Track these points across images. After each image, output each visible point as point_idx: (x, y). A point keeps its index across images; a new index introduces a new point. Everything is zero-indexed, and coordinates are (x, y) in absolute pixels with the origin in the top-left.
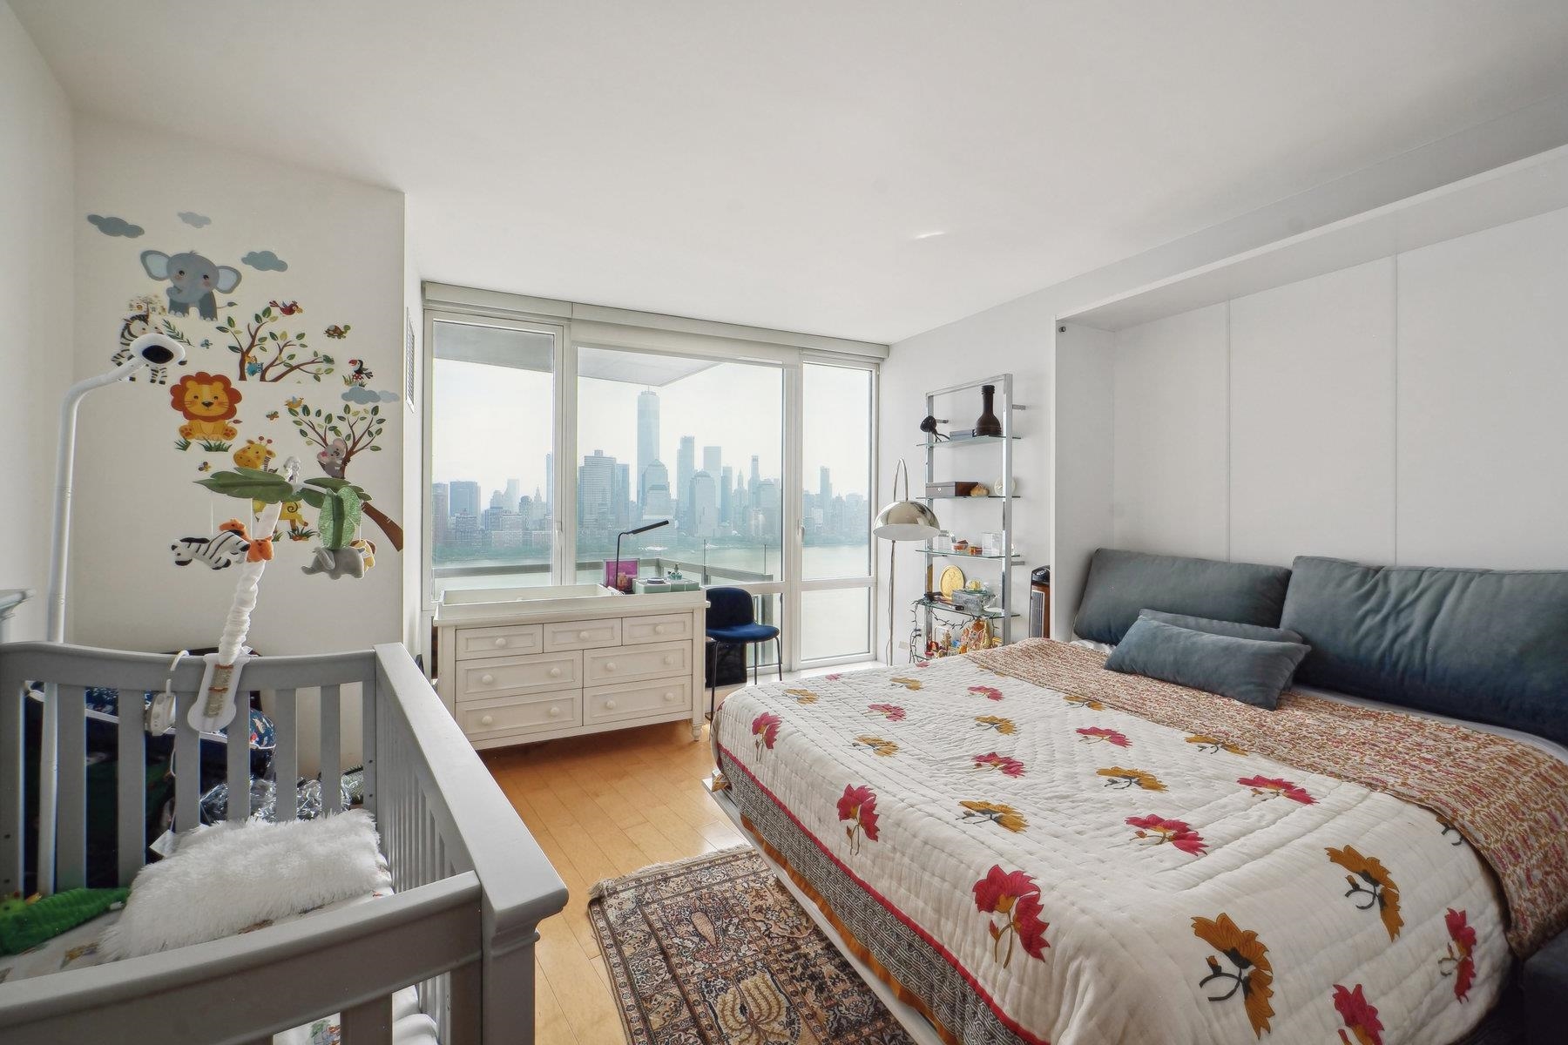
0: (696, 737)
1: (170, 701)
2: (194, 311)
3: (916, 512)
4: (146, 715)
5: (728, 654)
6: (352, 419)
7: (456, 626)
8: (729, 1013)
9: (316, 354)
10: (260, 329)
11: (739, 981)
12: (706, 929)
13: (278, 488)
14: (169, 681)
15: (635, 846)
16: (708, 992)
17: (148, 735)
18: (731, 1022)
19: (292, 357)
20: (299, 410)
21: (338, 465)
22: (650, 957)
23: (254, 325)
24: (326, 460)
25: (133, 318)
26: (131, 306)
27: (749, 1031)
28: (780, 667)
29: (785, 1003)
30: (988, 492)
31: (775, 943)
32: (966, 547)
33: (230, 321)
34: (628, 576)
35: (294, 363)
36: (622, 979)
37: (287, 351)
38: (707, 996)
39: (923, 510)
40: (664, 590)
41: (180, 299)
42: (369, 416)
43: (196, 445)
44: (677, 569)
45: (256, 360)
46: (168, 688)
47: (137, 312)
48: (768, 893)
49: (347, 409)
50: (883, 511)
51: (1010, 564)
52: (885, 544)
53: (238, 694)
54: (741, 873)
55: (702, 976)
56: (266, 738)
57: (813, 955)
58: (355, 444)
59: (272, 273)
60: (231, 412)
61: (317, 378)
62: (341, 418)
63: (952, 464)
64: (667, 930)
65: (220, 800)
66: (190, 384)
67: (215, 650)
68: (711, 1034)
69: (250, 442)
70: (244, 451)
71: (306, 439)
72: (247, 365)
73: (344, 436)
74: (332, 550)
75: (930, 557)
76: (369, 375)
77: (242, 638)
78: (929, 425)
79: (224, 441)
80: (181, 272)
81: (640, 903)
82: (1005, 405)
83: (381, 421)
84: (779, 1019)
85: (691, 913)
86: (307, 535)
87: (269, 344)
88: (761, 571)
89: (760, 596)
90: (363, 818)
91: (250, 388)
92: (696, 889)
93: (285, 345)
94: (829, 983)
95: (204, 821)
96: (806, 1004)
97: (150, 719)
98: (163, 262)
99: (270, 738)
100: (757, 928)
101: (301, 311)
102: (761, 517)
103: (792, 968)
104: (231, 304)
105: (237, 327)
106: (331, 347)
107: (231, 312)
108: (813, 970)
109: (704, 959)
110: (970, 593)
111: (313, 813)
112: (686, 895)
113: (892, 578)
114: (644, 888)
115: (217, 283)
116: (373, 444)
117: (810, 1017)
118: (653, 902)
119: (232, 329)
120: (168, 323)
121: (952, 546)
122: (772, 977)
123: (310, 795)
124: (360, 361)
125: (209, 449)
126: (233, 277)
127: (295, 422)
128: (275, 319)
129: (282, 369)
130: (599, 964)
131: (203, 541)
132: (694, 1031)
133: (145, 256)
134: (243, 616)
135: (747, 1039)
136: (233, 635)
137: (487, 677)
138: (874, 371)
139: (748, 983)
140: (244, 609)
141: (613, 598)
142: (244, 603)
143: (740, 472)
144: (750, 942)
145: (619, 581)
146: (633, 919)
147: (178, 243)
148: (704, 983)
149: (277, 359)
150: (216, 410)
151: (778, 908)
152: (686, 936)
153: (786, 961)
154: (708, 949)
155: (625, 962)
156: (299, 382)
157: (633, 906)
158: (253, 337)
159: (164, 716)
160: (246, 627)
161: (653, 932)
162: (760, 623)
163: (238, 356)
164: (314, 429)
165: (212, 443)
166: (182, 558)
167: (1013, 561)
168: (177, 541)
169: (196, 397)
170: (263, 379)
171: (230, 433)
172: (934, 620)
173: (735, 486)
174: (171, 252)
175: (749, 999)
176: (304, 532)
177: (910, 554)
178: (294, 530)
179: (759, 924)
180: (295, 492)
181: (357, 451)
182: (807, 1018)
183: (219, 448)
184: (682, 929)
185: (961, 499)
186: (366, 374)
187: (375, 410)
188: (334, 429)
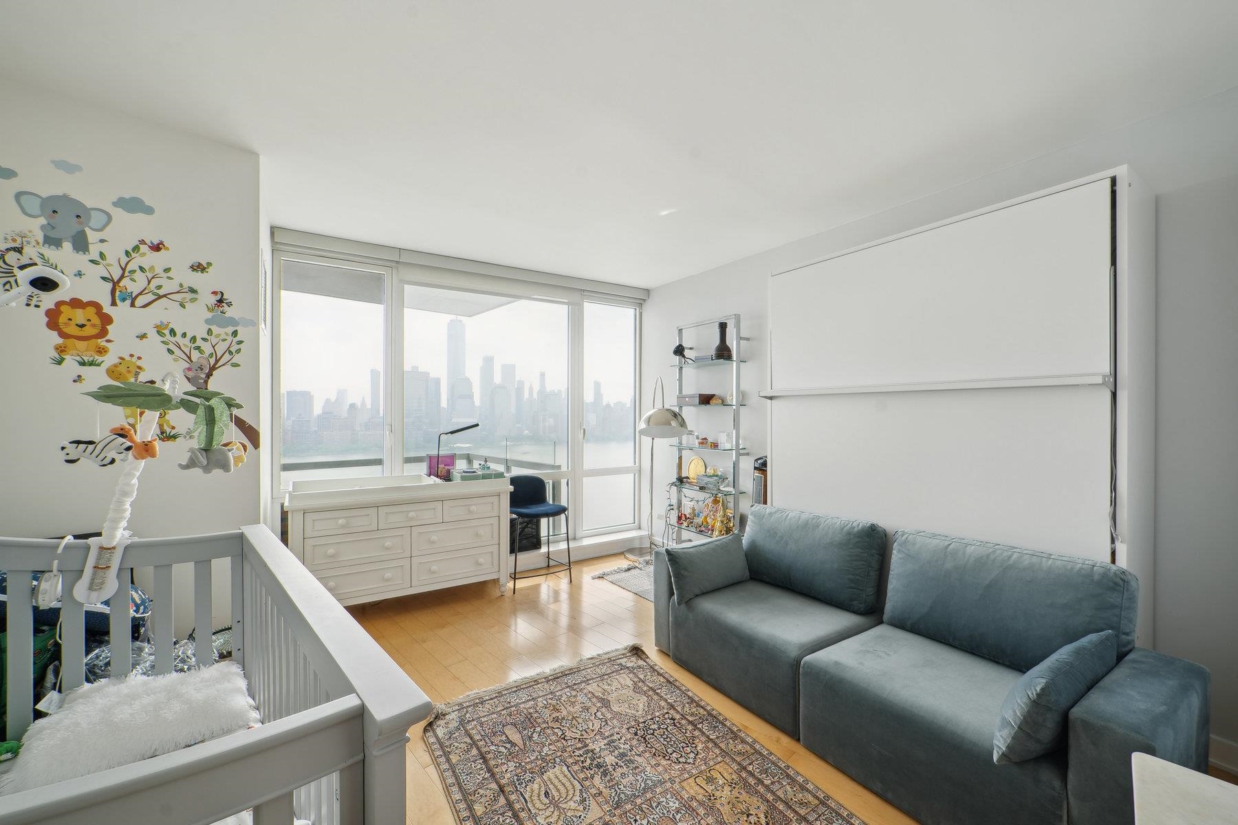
0: (502, 592)
1: (56, 578)
2: (67, 246)
3: (670, 416)
4: (34, 591)
5: (526, 527)
6: (214, 341)
7: (304, 510)
8: (536, 798)
9: (181, 285)
10: (130, 263)
11: (543, 774)
12: (515, 737)
13: (159, 398)
14: (56, 562)
15: (456, 678)
16: (519, 784)
17: (36, 609)
18: (538, 805)
19: (159, 287)
20: (167, 332)
21: (202, 378)
22: (473, 761)
23: (124, 259)
24: (191, 374)
25: (8, 250)
26: (6, 239)
27: (552, 810)
28: (568, 536)
29: (578, 786)
30: (723, 401)
31: (569, 744)
32: (707, 443)
33: (102, 255)
34: (446, 467)
35: (161, 292)
36: (451, 780)
37: (154, 283)
38: (518, 787)
39: (675, 415)
40: (477, 478)
41: (52, 234)
42: (230, 338)
43: (70, 361)
44: (486, 461)
45: (126, 289)
46: (55, 568)
47: (13, 245)
48: (562, 707)
49: (210, 332)
50: (644, 417)
51: (739, 455)
52: (646, 441)
53: (120, 569)
54: (541, 694)
55: (514, 773)
56: (142, 607)
57: (598, 750)
58: (217, 361)
59: (140, 216)
60: (103, 333)
61: (183, 306)
62: (204, 339)
63: (696, 381)
64: (485, 740)
65: (100, 661)
66: (63, 308)
67: (99, 534)
68: (523, 815)
69: (122, 358)
70: (115, 366)
71: (173, 356)
72: (117, 293)
73: (207, 354)
74: (204, 450)
75: (680, 450)
76: (229, 304)
77: (124, 524)
78: (679, 351)
79: (97, 357)
80: (55, 212)
81: (462, 722)
82: (735, 337)
83: (240, 342)
84: (575, 799)
85: (503, 726)
86: (174, 437)
87: (138, 275)
88: (551, 462)
89: (551, 482)
90: (231, 668)
91: (120, 313)
92: (507, 708)
93: (153, 278)
94: (611, 770)
95: (88, 680)
96: (594, 786)
97: (38, 595)
98: (37, 202)
99: (145, 608)
100: (555, 733)
101: (167, 249)
102: (551, 420)
103: (583, 761)
104: (102, 241)
105: (108, 261)
106: (195, 279)
107: (103, 248)
108: (599, 760)
109: (515, 760)
110: (710, 476)
111: (186, 667)
112: (499, 713)
113: (652, 466)
114: (465, 710)
115: (89, 222)
116: (233, 361)
117: (597, 795)
118: (473, 720)
119: (104, 262)
120: (42, 255)
121: (697, 441)
122: (568, 768)
123: (183, 653)
124: (221, 292)
125: (83, 364)
126: (105, 218)
127: (162, 342)
128: (144, 254)
129: (150, 297)
130: (432, 771)
131: (91, 443)
132: (510, 814)
133: (18, 196)
134: (125, 505)
135: (551, 815)
136: (116, 521)
137: (331, 551)
138: (638, 310)
139: (550, 774)
140: (125, 499)
141: (435, 485)
142: (126, 494)
143: (531, 385)
144: (550, 744)
145: (439, 472)
146: (457, 734)
147: (51, 185)
148: (515, 778)
149: (145, 289)
150: (89, 331)
151: (570, 718)
152: (501, 744)
153: (578, 756)
154: (517, 752)
155: (452, 768)
156: (166, 309)
157: (456, 724)
158: (124, 270)
159: (50, 593)
160: (128, 514)
161: (474, 743)
162: (551, 502)
163: (109, 286)
164: (180, 348)
165: (86, 359)
166: (69, 458)
167: (742, 452)
168: (66, 443)
169: (70, 319)
170: (133, 305)
171: (102, 351)
172: (683, 497)
173: (526, 395)
174: (44, 195)
175: (551, 786)
176: (171, 434)
177: (665, 447)
178: (162, 433)
179: (556, 730)
180: (174, 402)
181: (218, 368)
182: (594, 796)
183: (92, 364)
184: (496, 740)
185: (703, 407)
186: (226, 303)
187: (235, 333)
188: (198, 348)
